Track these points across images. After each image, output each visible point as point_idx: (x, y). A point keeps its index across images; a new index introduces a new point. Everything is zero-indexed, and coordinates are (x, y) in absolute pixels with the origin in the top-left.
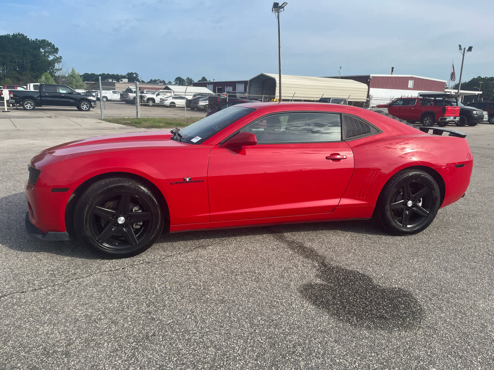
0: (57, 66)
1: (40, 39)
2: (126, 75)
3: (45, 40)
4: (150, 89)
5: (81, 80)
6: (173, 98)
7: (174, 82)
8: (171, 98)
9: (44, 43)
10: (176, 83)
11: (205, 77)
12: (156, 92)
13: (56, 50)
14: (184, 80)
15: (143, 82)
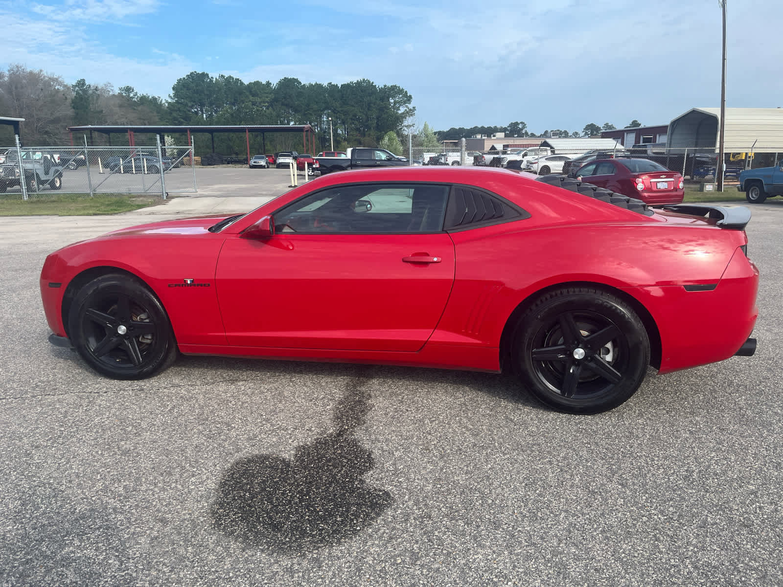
0: (408, 121)
1: (389, 85)
2: (508, 127)
3: (395, 86)
4: (516, 147)
5: (435, 139)
6: (546, 159)
7: (583, 132)
8: (544, 159)
9: (394, 91)
10: (586, 134)
11: (637, 120)
12: (522, 151)
13: (409, 99)
14: (600, 128)
15: (533, 135)
